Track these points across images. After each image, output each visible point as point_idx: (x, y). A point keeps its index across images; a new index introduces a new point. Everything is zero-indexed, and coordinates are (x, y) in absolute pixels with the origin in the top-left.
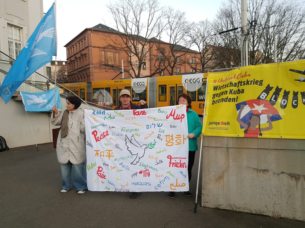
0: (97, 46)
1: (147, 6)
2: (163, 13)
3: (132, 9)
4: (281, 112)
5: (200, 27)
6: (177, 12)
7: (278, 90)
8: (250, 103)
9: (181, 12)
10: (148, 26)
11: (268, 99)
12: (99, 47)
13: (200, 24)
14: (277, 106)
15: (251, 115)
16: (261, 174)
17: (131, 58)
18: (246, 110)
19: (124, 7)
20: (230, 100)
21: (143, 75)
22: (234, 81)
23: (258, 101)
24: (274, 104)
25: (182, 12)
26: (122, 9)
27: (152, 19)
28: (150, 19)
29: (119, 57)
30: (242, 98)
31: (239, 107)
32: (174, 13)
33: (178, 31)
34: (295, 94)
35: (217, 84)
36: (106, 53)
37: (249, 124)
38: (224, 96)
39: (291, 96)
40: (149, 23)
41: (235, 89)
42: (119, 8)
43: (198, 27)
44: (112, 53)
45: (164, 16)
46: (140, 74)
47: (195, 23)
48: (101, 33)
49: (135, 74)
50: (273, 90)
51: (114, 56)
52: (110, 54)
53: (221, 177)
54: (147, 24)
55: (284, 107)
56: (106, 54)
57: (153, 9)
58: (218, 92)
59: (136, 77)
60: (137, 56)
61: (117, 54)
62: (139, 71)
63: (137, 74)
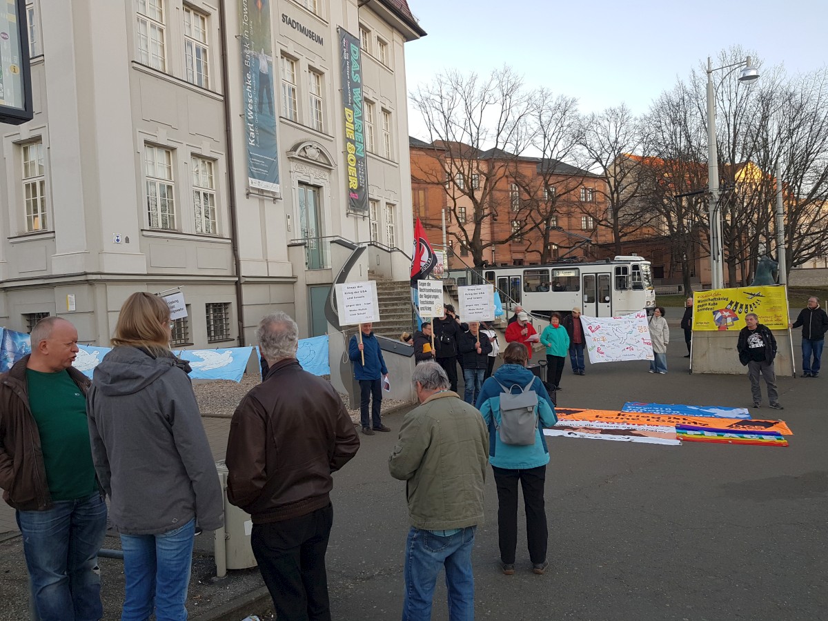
1: (498, 94)
2: (529, 106)
3: (463, 102)
4: (738, 315)
5: (606, 123)
6: (558, 99)
7: (737, 303)
8: (721, 311)
9: (567, 99)
10: (498, 135)
11: (731, 308)
13: (606, 116)
14: (736, 313)
15: (721, 317)
16: (728, 351)
17: (455, 202)
18: (719, 315)
19: (444, 94)
20: (707, 309)
22: (711, 298)
23: (726, 310)
24: (735, 311)
25: (569, 97)
26: (439, 100)
27: (506, 120)
29: (425, 199)
30: (716, 308)
31: (714, 313)
32: (552, 102)
33: (559, 137)
34: (747, 306)
35: (700, 299)
37: (721, 323)
38: (705, 307)
39: (744, 307)
40: (500, 130)
41: (712, 302)
42: (432, 97)
43: (602, 124)
45: (532, 113)
46: (481, 238)
47: (596, 114)
49: (467, 237)
50: (734, 304)
51: (415, 199)
53: (704, 355)
54: (496, 133)
55: (740, 313)
57: (508, 101)
58: (701, 304)
59: (470, 244)
60: (470, 197)
61: (421, 193)
62: (477, 232)
63: (470, 238)
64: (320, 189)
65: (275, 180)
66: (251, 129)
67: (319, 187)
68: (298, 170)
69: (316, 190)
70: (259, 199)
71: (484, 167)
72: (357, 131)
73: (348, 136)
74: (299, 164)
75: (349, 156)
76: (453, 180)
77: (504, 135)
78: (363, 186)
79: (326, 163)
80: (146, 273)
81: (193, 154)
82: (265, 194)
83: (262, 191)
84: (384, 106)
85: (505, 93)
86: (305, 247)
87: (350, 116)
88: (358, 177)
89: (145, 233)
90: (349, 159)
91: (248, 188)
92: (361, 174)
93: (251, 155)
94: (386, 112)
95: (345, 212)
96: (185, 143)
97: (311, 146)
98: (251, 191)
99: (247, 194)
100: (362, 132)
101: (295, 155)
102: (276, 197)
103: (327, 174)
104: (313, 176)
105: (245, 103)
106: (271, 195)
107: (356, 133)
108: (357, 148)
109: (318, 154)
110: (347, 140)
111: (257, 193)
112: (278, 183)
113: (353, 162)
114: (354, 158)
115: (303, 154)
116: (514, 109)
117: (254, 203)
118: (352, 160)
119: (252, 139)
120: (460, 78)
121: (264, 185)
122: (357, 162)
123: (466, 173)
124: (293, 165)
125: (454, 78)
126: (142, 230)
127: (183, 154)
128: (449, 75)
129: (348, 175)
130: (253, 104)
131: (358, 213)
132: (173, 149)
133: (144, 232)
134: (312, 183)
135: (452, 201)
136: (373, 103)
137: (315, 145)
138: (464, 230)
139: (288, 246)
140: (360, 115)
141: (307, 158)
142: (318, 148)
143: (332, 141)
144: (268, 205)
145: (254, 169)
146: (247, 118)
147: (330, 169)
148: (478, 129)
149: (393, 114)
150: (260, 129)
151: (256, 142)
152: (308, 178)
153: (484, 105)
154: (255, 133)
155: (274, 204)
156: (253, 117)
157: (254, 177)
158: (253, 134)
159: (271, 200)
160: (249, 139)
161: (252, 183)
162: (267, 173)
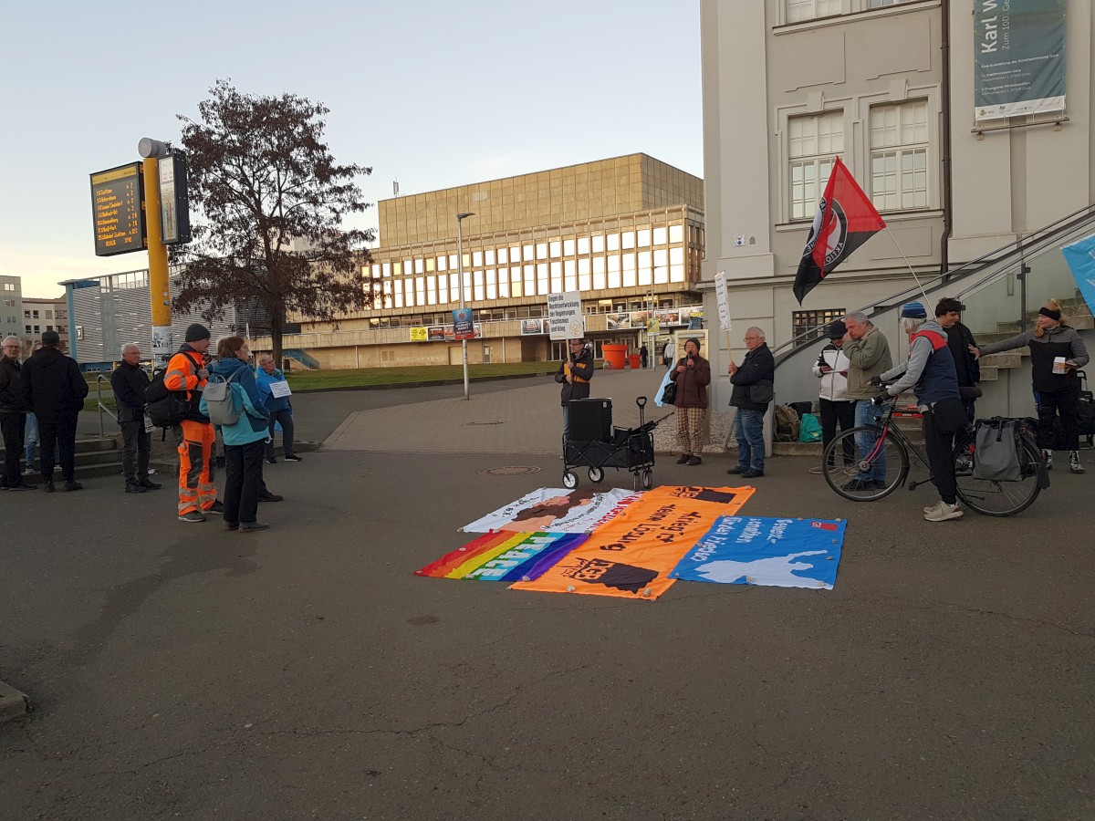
66: (988, 27)
70: (1012, 134)
80: (772, 275)
81: (873, 106)
82: (1028, 122)
83: (1024, 118)
89: (779, 228)
91: (976, 123)
93: (985, 71)
96: (856, 98)
98: (982, 128)
99: (979, 135)
102: (1059, 118)
111: (1007, 124)
112: (1061, 93)
117: (999, 147)
119: (990, 41)
121: (1014, 109)
126: (776, 225)
127: (854, 111)
132: (841, 111)
144: (1040, 138)
145: (989, 91)
146: (984, 12)
150: (1014, 16)
151: (1000, 44)
154: (999, 30)
155: (1057, 130)
156: (995, 5)
157: (990, 104)
158: (995, 32)
159: (1049, 127)
160: (983, 45)
161: (983, 113)
162: (1028, 86)
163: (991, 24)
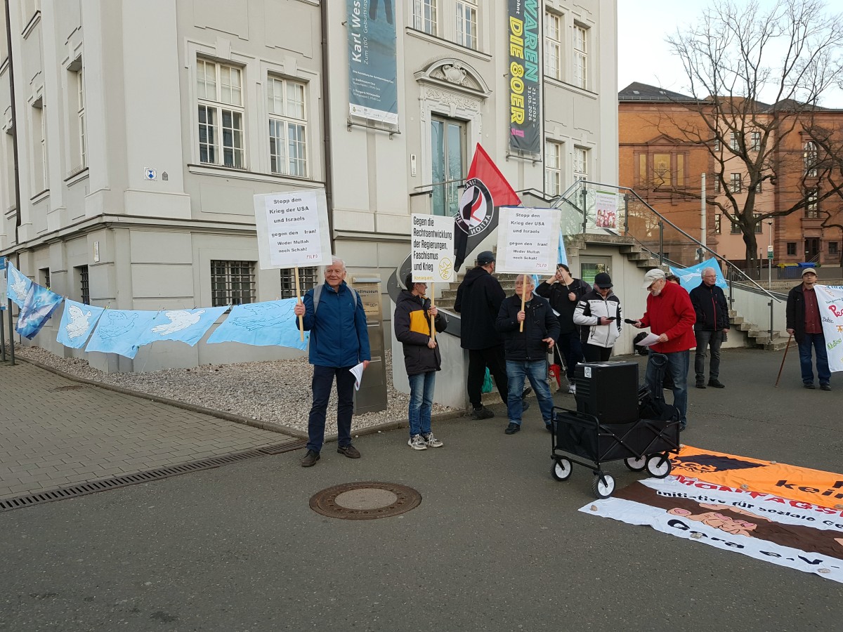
0: (628, 142)
1: (786, 22)
2: (834, 33)
3: (736, 37)
10: (784, 76)
12: (632, 145)
17: (722, 165)
19: (712, 33)
21: (763, 209)
26: (705, 40)
27: (797, 56)
28: (793, 55)
29: (685, 165)
36: (650, 158)
40: (788, 69)
42: (697, 38)
44: (668, 156)
46: (754, 208)
48: (640, 108)
49: (736, 208)
51: (671, 164)
52: (661, 160)
54: (782, 73)
56: (650, 161)
57: (802, 29)
59: (740, 217)
60: (742, 158)
61: (680, 157)
62: (750, 202)
63: (741, 209)
64: (468, 124)
65: (392, 108)
66: (356, 41)
67: (466, 122)
68: (432, 97)
69: (463, 126)
70: (367, 133)
71: (763, 120)
72: (528, 47)
73: (512, 54)
74: (434, 90)
75: (512, 80)
76: (721, 139)
77: (793, 75)
78: (534, 120)
79: (477, 88)
80: (190, 218)
81: (270, 73)
82: (376, 126)
83: (371, 123)
84: (578, 18)
85: (797, 19)
86: (431, 196)
87: (517, 28)
88: (526, 108)
89: (192, 169)
90: (513, 84)
91: (349, 116)
92: (531, 104)
93: (355, 76)
94: (582, 27)
95: (505, 154)
96: (257, 59)
97: (452, 66)
98: (352, 121)
99: (349, 126)
100: (537, 49)
101: (426, 76)
102: (393, 130)
103: (477, 104)
104: (454, 105)
105: (350, 7)
106: (387, 128)
107: (526, 50)
108: (526, 70)
109: (464, 77)
110: (512, 59)
111: (365, 124)
112: (395, 112)
113: (519, 89)
114: (521, 83)
115: (440, 76)
116: (810, 39)
117: (359, 138)
118: (517, 86)
119: (357, 53)
120: (732, 8)
121: (373, 113)
122: (526, 88)
123: (739, 128)
124: (424, 91)
125: (724, 9)
126: (189, 165)
127: (256, 71)
128: (718, 7)
129: (511, 106)
130: (361, 9)
131: (525, 156)
132: (243, 66)
133: (190, 167)
134: (452, 115)
135: (720, 164)
136: (561, 15)
137: (459, 65)
138: (732, 200)
139: (411, 195)
140: (536, 27)
141: (445, 81)
142: (461, 69)
143: (489, 61)
144: (382, 141)
145: (358, 93)
146: (351, 26)
147: (483, 98)
148: (756, 70)
149: (593, 30)
150: (371, 41)
151: (363, 57)
152: (447, 108)
153: (765, 39)
154: (362, 45)
155: (391, 139)
156: (359, 25)
157: (358, 103)
158: (360, 47)
159: (386, 135)
160: (353, 53)
161: (354, 110)
162: (379, 98)
163: (357, 39)
